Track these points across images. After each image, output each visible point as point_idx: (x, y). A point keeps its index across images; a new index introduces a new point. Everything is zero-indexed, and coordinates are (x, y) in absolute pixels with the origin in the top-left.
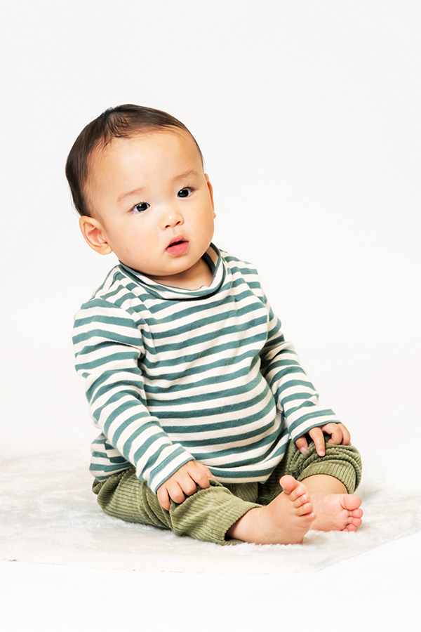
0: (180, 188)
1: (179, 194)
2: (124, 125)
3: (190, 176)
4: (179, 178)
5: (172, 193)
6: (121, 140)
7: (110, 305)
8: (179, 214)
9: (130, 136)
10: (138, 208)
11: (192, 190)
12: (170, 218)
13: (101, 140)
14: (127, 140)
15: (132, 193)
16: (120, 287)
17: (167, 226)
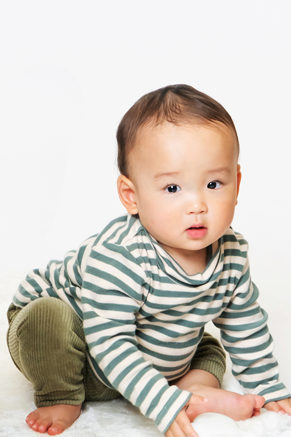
0: (210, 180)
1: (209, 186)
2: (178, 111)
3: (223, 172)
4: (211, 172)
5: (203, 183)
6: (171, 125)
8: (203, 204)
9: (180, 124)
11: (221, 183)
12: (196, 206)
13: (152, 120)
14: (176, 127)
15: (168, 174)
17: (191, 213)
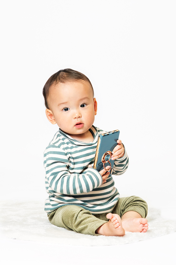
0: (81, 103)
1: (81, 106)
2: (64, 78)
3: (86, 99)
4: (81, 100)
5: (78, 106)
6: (62, 83)
7: (56, 147)
8: (80, 113)
9: (65, 82)
10: (65, 109)
11: (86, 105)
12: (77, 115)
13: (55, 82)
14: (64, 84)
15: (63, 103)
16: (60, 140)
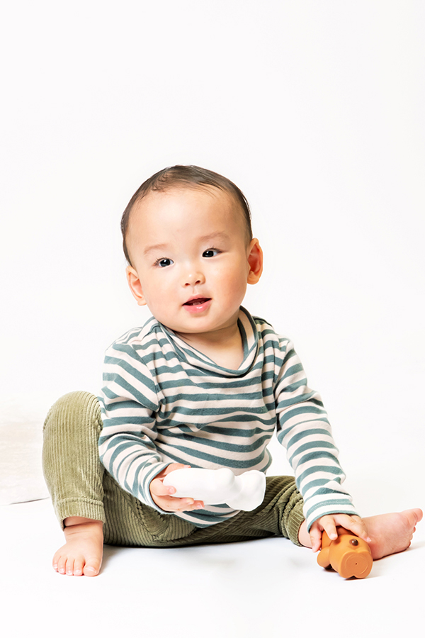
0: (205, 248)
2: (163, 179)
3: (218, 238)
5: (196, 253)
8: (200, 273)
9: (164, 189)
10: (162, 263)
12: (190, 276)
14: (162, 193)
15: (156, 247)
16: (153, 341)
17: (187, 284)
